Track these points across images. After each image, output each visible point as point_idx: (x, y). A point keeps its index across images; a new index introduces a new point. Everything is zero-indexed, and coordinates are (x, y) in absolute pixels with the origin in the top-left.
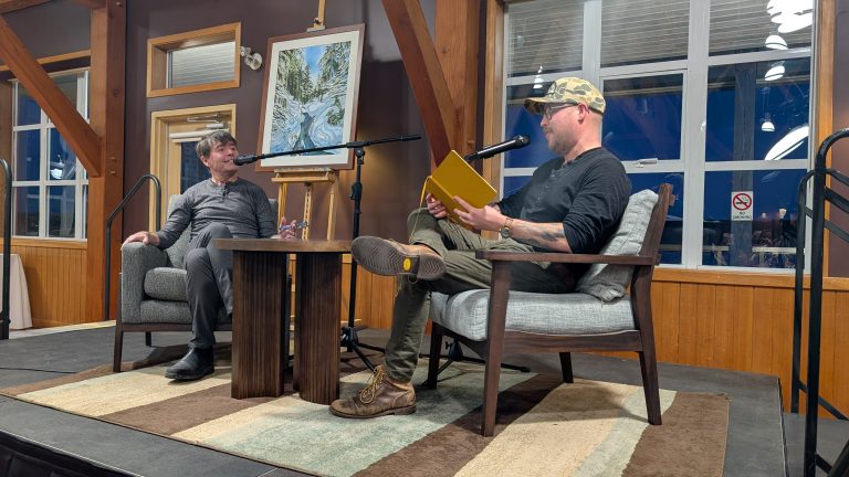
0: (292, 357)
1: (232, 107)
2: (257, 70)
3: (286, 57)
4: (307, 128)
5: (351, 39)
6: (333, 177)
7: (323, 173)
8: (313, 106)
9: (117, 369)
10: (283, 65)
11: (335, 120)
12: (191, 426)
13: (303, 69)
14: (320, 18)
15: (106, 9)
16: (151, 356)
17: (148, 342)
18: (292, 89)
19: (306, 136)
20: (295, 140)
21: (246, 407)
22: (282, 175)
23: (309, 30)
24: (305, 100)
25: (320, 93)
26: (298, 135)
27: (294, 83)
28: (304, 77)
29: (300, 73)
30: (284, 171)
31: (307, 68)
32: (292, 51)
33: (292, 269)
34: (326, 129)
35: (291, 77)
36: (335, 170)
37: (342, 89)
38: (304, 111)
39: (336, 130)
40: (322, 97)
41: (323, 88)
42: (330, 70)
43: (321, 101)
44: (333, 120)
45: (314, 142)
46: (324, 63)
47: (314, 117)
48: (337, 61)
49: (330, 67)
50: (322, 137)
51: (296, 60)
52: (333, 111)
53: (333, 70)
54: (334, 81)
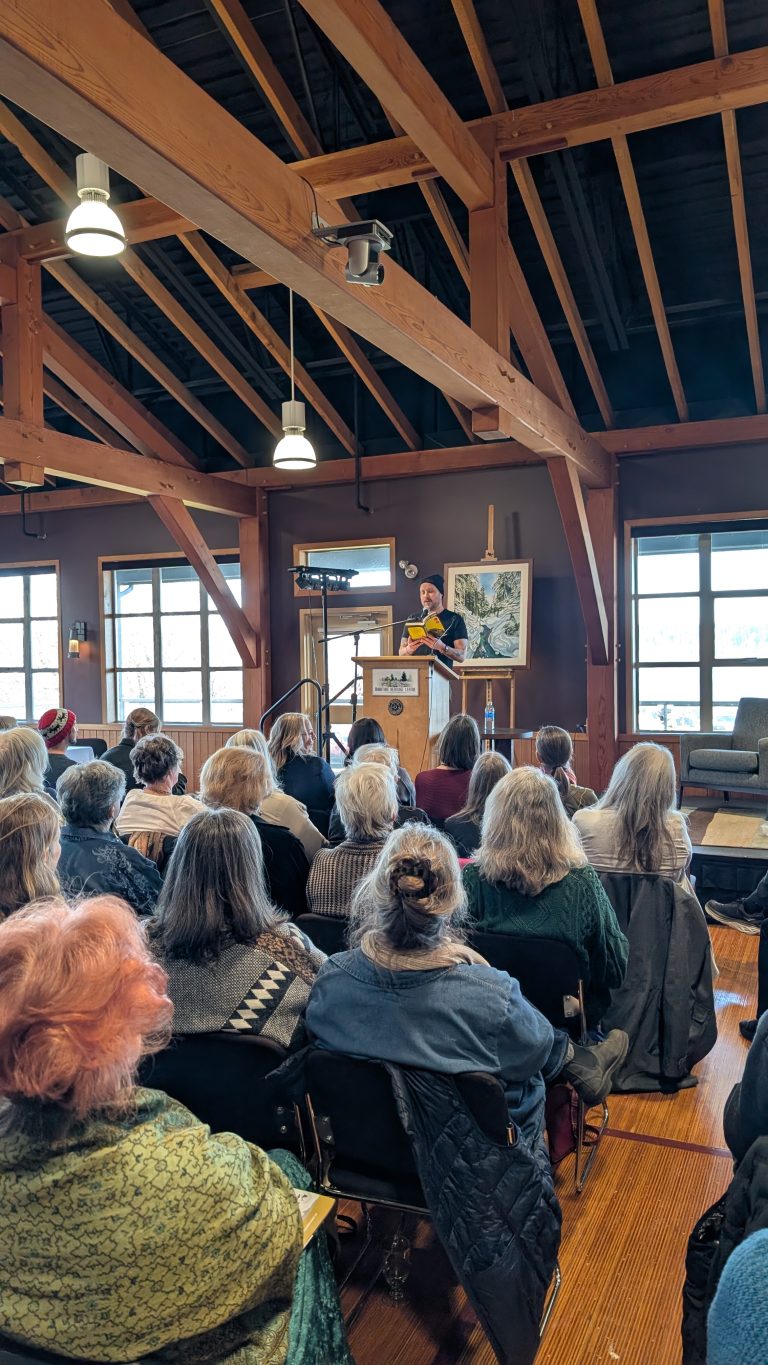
1: (388, 609)
2: (412, 579)
3: (462, 580)
4: (487, 637)
5: (524, 569)
6: (513, 675)
7: (505, 673)
8: (490, 621)
10: (459, 586)
11: (512, 631)
13: (479, 590)
14: (491, 549)
15: (257, 519)
18: (469, 605)
19: (486, 643)
20: (476, 646)
22: (467, 673)
23: (481, 560)
24: (482, 615)
25: (496, 610)
26: (478, 642)
27: (471, 600)
28: (480, 596)
29: (476, 593)
30: (470, 670)
31: (483, 590)
32: (467, 575)
34: (504, 638)
35: (468, 596)
36: (515, 668)
37: (516, 607)
38: (482, 623)
39: (513, 639)
40: (498, 613)
41: (498, 607)
42: (504, 593)
43: (497, 616)
44: (510, 632)
45: (493, 648)
46: (498, 587)
47: (492, 628)
48: (509, 586)
49: (503, 590)
50: (501, 645)
51: (471, 583)
52: (509, 624)
53: (506, 593)
54: (508, 601)
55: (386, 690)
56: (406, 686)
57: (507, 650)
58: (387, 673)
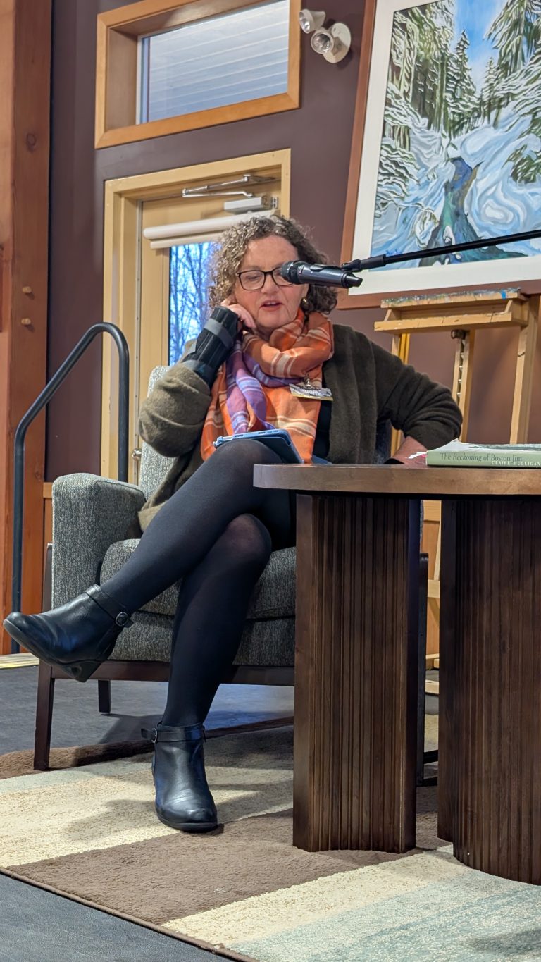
0: (433, 756)
1: (282, 159)
2: (341, 64)
3: (411, 25)
4: (462, 196)
6: (525, 312)
7: (498, 305)
8: (476, 140)
9: (42, 763)
10: (402, 45)
11: (530, 168)
12: (204, 907)
13: (451, 50)
16: (111, 734)
17: (105, 706)
18: (424, 102)
19: (458, 214)
20: (430, 226)
21: (327, 872)
22: (400, 313)
24: (455, 127)
25: (493, 105)
26: (438, 214)
27: (430, 87)
28: (454, 68)
29: (444, 59)
30: (405, 303)
31: (461, 46)
32: (423, 8)
33: (432, 542)
34: (508, 194)
35: (423, 70)
38: (454, 153)
40: (497, 115)
41: (500, 94)
42: (518, 47)
43: (495, 125)
44: (526, 171)
45: (476, 228)
46: (503, 31)
47: (479, 165)
48: (535, 24)
49: (516, 39)
50: (499, 215)
51: (434, 30)
52: (525, 147)
53: (525, 48)
54: (527, 73)
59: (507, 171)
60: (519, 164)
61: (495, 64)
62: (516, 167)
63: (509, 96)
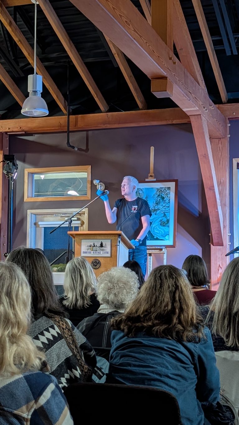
1: (86, 210)
5: (172, 185)
6: (165, 251)
11: (165, 223)
14: (152, 173)
23: (147, 180)
25: (155, 210)
31: (147, 198)
34: (160, 228)
36: (167, 247)
37: (167, 209)
39: (166, 229)
40: (156, 213)
41: (156, 208)
42: (160, 200)
43: (156, 214)
44: (163, 224)
45: (153, 234)
46: (156, 196)
47: (152, 222)
48: (163, 196)
49: (159, 198)
50: (158, 232)
51: (139, 194)
52: (163, 219)
53: (161, 200)
54: (162, 205)
55: (90, 253)
56: (103, 250)
57: (162, 236)
58: (91, 242)
59: (159, 224)
60: (162, 222)
61: (155, 203)
62: (161, 223)
63: (158, 209)
